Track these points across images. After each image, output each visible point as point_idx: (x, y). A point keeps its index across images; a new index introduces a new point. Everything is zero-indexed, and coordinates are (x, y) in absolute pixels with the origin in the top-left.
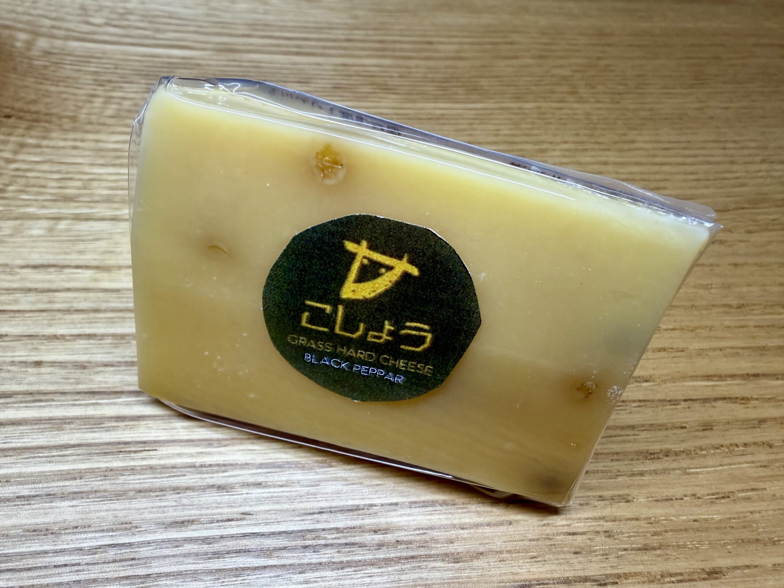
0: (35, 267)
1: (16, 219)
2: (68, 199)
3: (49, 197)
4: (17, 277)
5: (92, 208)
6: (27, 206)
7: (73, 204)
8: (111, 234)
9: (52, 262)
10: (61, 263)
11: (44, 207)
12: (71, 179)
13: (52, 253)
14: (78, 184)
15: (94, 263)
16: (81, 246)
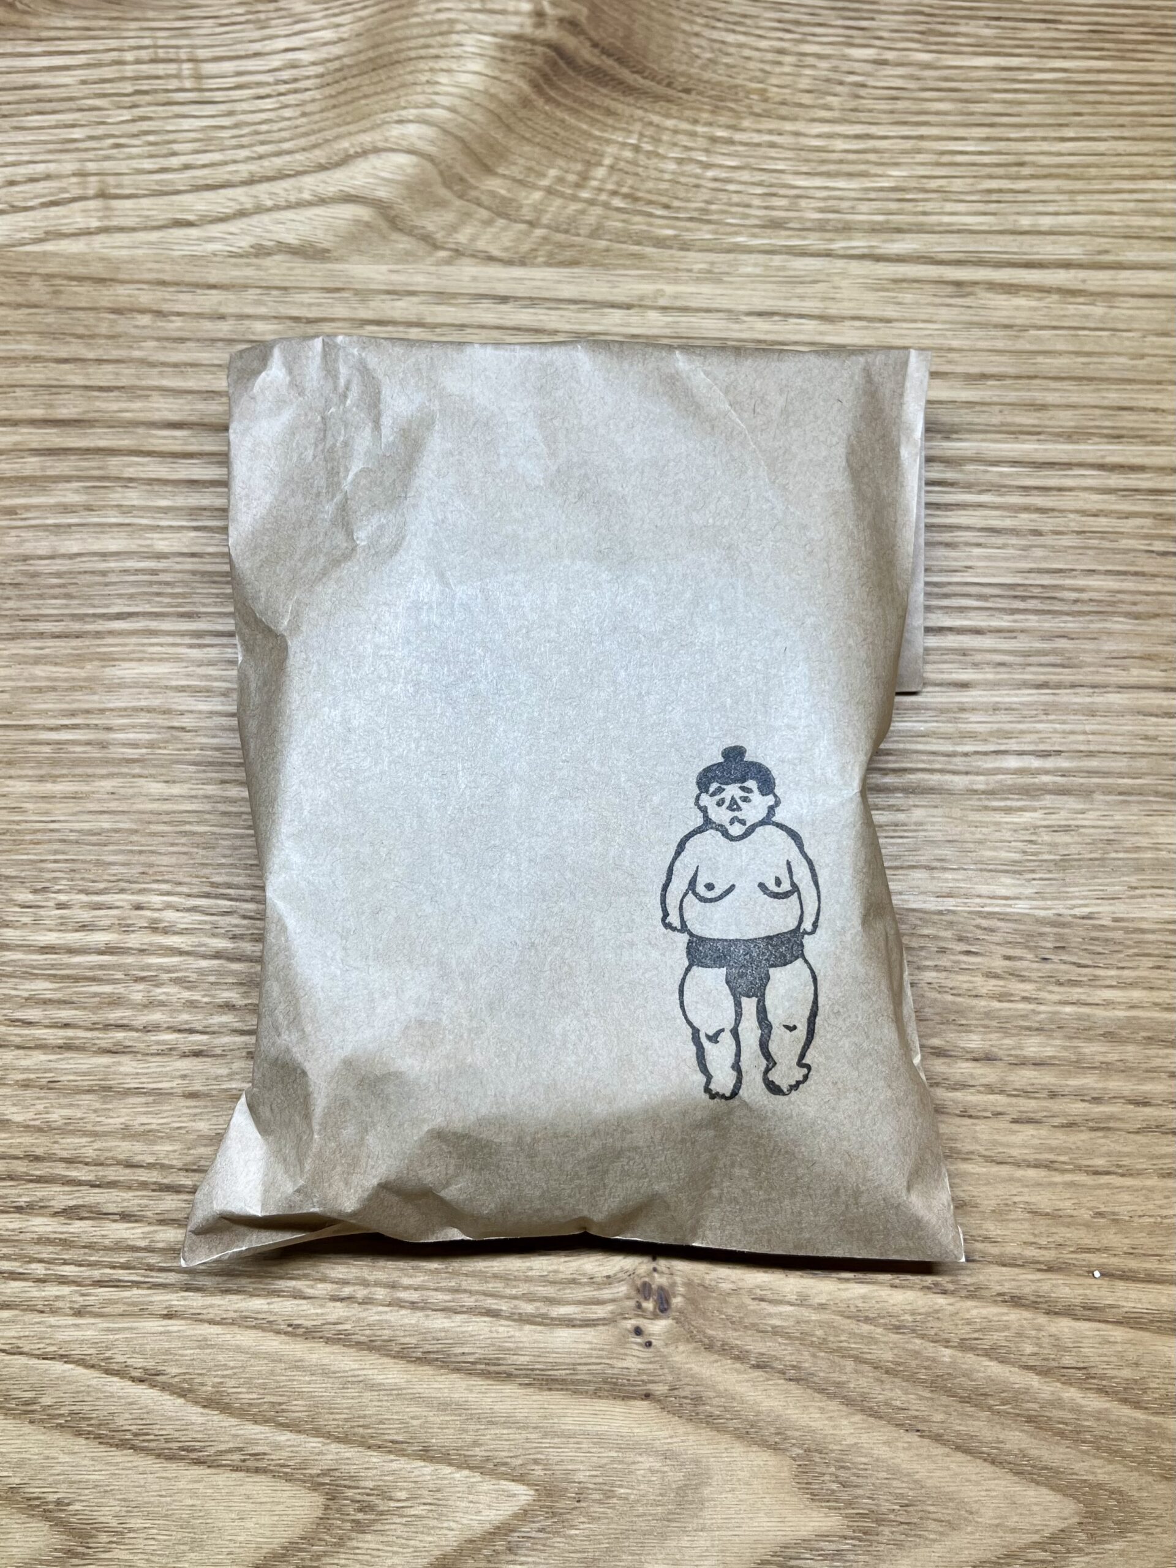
0: (760, 314)
1: (729, 251)
2: (776, 225)
3: (757, 222)
4: (744, 326)
5: (804, 238)
6: (736, 234)
7: (784, 233)
8: (828, 275)
9: (775, 309)
10: (783, 310)
11: (754, 236)
12: (774, 195)
13: (774, 298)
14: (783, 202)
15: (817, 312)
16: (800, 290)
